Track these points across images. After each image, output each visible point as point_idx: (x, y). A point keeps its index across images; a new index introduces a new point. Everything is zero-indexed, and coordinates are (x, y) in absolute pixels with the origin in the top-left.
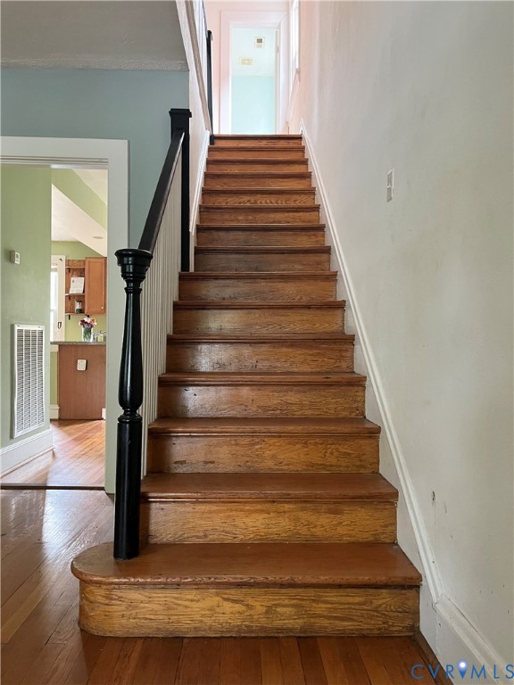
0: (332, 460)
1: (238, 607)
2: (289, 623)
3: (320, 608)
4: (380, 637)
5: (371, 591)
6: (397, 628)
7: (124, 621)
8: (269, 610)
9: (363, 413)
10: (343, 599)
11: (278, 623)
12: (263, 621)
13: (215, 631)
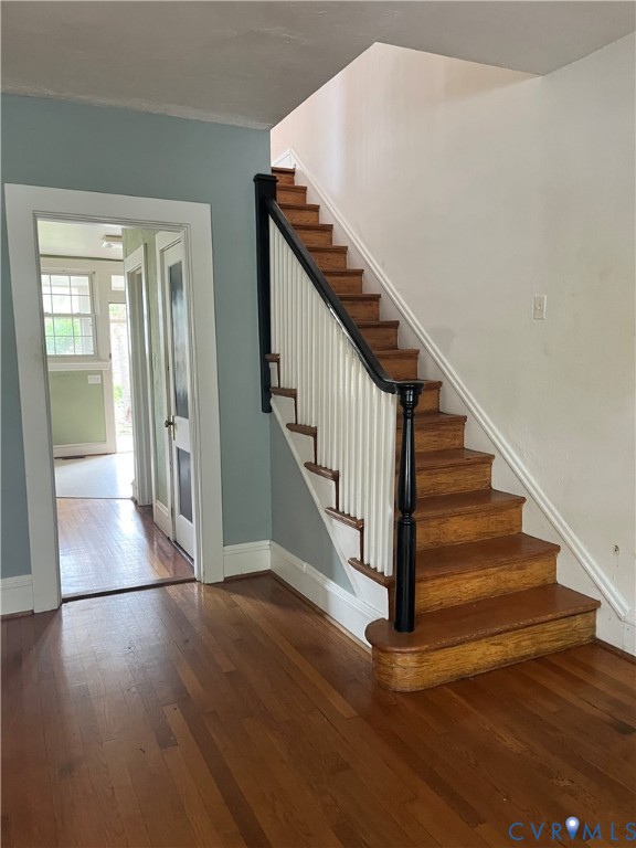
0: (493, 528)
1: (499, 648)
2: (527, 651)
3: (545, 637)
4: (577, 647)
5: (572, 618)
6: (585, 639)
7: (430, 676)
8: (517, 645)
9: (490, 485)
10: (559, 627)
11: (522, 653)
12: (515, 654)
13: (486, 668)
